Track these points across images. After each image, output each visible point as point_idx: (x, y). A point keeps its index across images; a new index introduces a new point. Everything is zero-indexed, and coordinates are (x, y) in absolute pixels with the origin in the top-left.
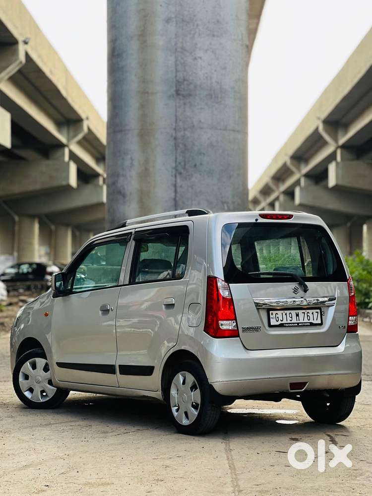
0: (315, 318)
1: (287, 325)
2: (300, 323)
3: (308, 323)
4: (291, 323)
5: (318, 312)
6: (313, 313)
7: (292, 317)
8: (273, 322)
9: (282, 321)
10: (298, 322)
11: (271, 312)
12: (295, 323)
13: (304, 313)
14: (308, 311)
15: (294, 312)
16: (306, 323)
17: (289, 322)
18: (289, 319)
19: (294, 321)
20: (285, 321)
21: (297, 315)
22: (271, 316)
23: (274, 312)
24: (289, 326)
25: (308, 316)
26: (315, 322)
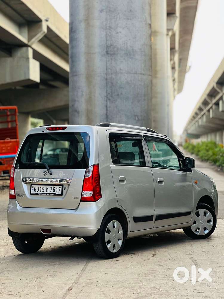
0: (58, 191)
1: (40, 194)
2: (48, 193)
3: (53, 193)
4: (42, 193)
5: (60, 188)
6: (57, 188)
7: (44, 190)
8: (33, 192)
9: (38, 191)
10: (47, 192)
11: (32, 186)
12: (45, 193)
13: (52, 187)
14: (54, 186)
15: (45, 187)
16: (52, 193)
17: (42, 192)
18: (42, 190)
19: (45, 192)
20: (39, 192)
21: (47, 188)
22: (32, 188)
23: (34, 186)
24: (41, 195)
25: (54, 189)
26: (57, 193)
